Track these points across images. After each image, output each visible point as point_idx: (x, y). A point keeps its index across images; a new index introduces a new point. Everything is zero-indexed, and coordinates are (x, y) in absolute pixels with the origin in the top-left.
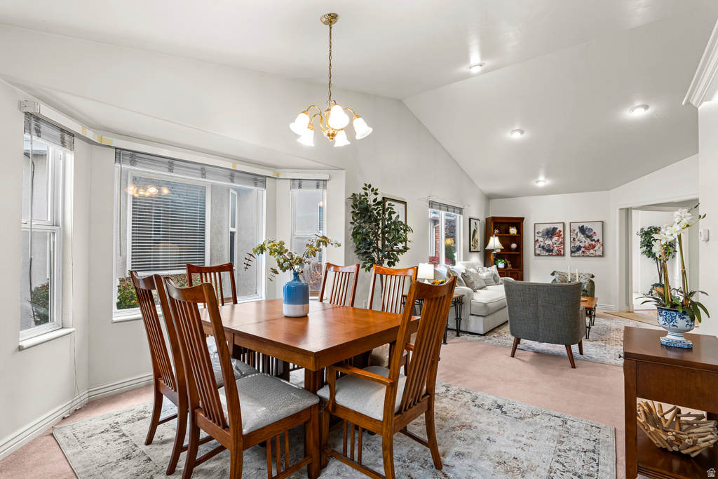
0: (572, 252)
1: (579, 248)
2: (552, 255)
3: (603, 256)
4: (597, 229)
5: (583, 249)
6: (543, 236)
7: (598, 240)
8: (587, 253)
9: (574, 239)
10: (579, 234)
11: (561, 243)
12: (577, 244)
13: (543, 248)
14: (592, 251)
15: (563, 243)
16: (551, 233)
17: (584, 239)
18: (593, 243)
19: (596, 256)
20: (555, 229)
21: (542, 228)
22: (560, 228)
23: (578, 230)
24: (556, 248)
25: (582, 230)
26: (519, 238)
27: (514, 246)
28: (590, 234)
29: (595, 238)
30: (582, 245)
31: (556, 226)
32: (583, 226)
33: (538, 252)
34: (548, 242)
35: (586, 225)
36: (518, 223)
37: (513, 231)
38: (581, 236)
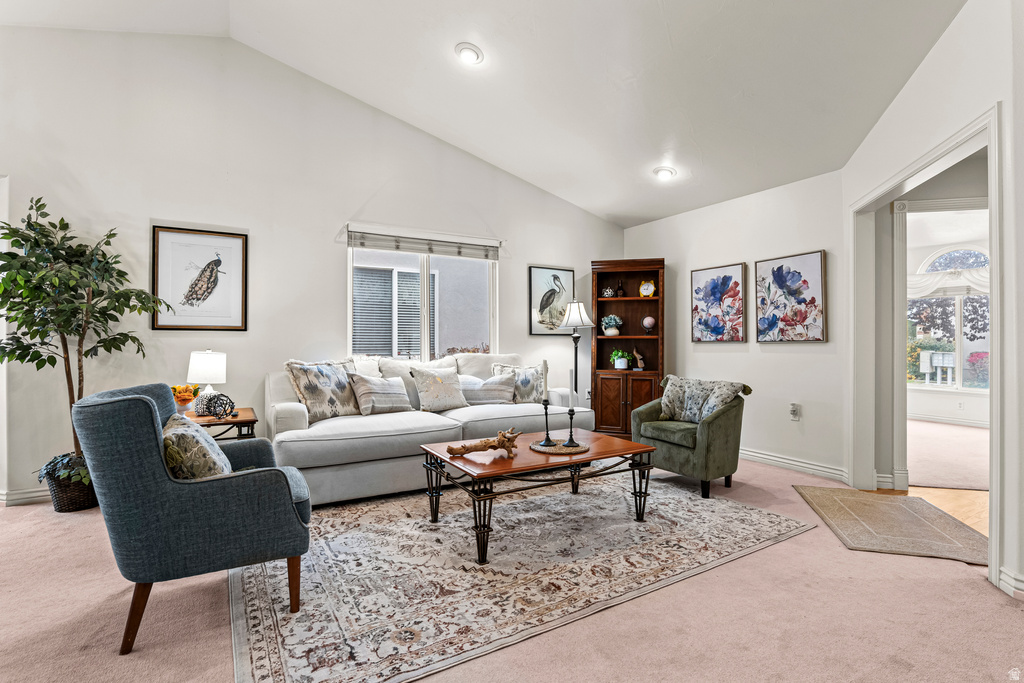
0: (760, 332)
1: (772, 323)
2: (721, 341)
3: (825, 338)
4: (811, 272)
5: (781, 325)
6: (705, 299)
7: (813, 301)
8: (791, 333)
9: (763, 300)
10: (774, 288)
11: (738, 312)
12: (770, 311)
13: (706, 324)
14: (799, 329)
15: (743, 312)
16: (719, 290)
17: (782, 300)
18: (803, 307)
19: (807, 341)
20: (726, 279)
21: (704, 280)
22: (736, 275)
23: (770, 279)
24: (729, 325)
25: (779, 277)
26: (655, 305)
27: (648, 321)
28: (794, 287)
29: (807, 295)
30: (779, 314)
31: (727, 272)
32: (780, 268)
33: (698, 334)
34: (715, 311)
35: (787, 265)
36: (653, 270)
37: (647, 290)
38: (777, 294)
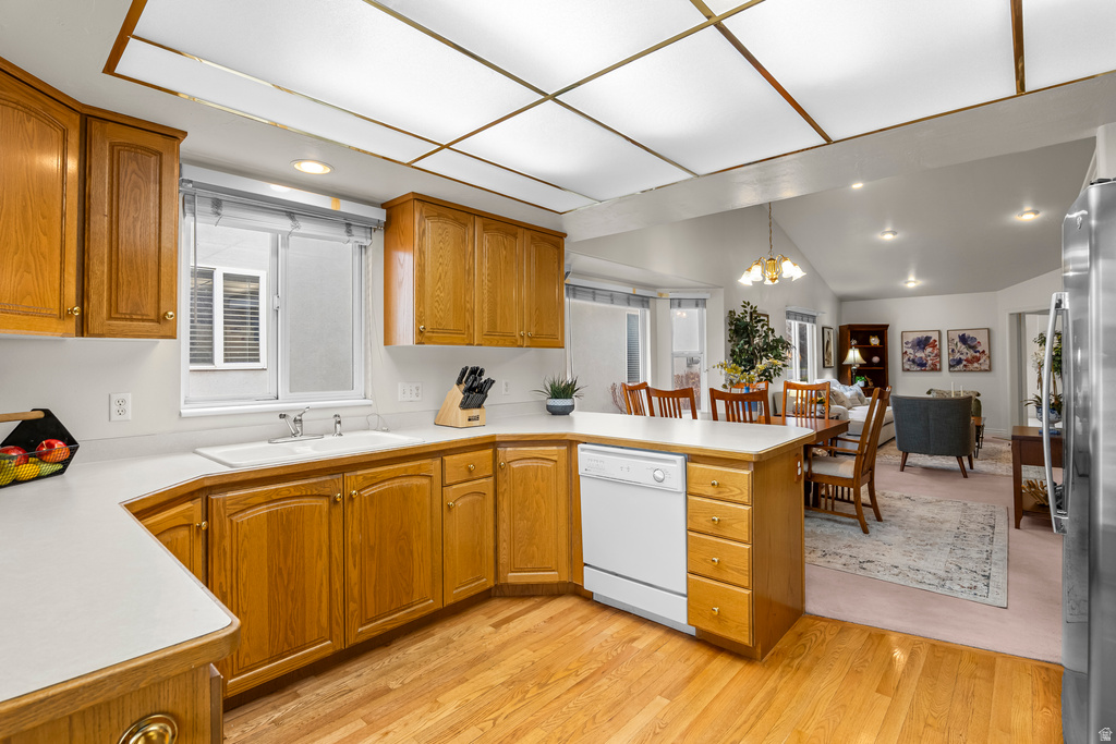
0: (950, 366)
1: (959, 361)
2: (925, 370)
3: (990, 370)
4: (982, 338)
5: (964, 363)
6: (912, 347)
7: (984, 352)
8: (970, 367)
9: (953, 350)
10: (959, 344)
11: (936, 355)
12: (957, 356)
13: (913, 361)
14: (976, 365)
15: (939, 355)
16: (923, 343)
17: (965, 350)
18: (978, 354)
19: (981, 371)
20: (928, 338)
21: (911, 338)
22: (935, 336)
23: (957, 340)
24: (930, 362)
25: (963, 339)
26: (882, 351)
27: (876, 359)
28: (973, 344)
29: (980, 348)
30: (963, 357)
31: (929, 334)
32: (964, 335)
33: (907, 367)
34: (920, 354)
35: (967, 333)
36: (881, 331)
37: (874, 341)
38: (963, 348)
